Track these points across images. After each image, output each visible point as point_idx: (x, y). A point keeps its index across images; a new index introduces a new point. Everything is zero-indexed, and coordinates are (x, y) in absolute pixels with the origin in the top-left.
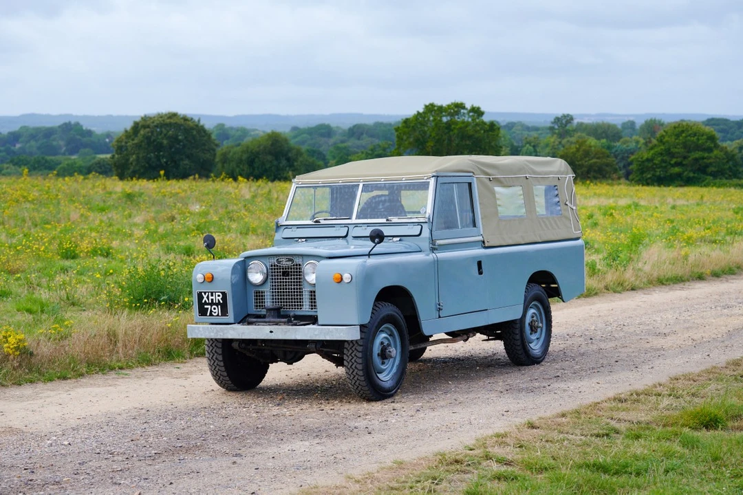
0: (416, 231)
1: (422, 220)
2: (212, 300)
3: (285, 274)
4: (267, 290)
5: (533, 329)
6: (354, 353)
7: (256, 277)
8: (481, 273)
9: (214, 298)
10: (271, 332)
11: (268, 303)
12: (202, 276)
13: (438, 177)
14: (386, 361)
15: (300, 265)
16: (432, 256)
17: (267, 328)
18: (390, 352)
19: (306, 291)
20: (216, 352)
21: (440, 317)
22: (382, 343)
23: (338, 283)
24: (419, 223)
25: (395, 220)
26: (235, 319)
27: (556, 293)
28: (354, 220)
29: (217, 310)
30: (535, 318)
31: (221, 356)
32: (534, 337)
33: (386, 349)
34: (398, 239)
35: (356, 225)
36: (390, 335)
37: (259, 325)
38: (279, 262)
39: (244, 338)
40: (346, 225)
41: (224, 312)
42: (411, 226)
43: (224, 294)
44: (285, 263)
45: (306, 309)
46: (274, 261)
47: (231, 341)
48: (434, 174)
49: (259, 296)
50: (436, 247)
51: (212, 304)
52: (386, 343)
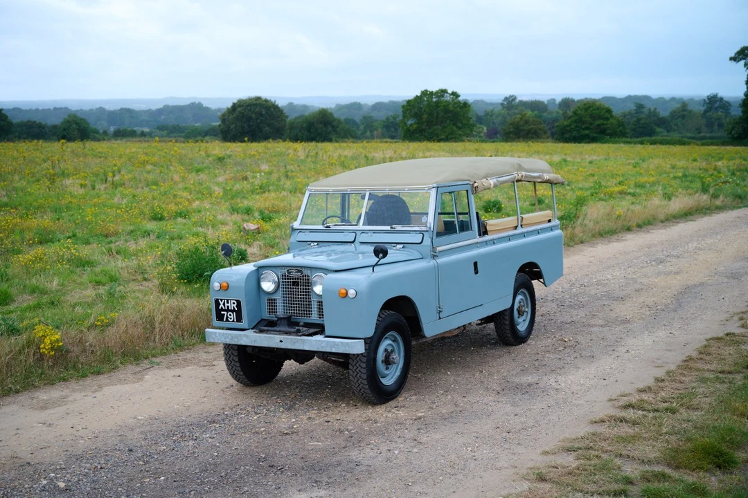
0: (418, 238)
1: (423, 229)
2: (228, 307)
3: (295, 284)
4: (279, 297)
5: (521, 313)
6: (358, 363)
7: (268, 286)
8: (476, 272)
9: (229, 305)
10: (281, 341)
11: (280, 311)
12: (218, 285)
13: (438, 187)
14: (390, 367)
15: (308, 276)
16: (432, 263)
17: (278, 337)
18: (393, 358)
19: (314, 301)
20: (232, 354)
21: (440, 318)
22: (386, 350)
23: (344, 297)
24: (421, 232)
25: (398, 228)
26: (249, 325)
27: (539, 276)
28: (361, 227)
29: (232, 316)
30: (522, 304)
31: (237, 358)
32: (521, 320)
33: (389, 355)
34: (401, 246)
35: (363, 232)
36: (394, 341)
37: (270, 334)
38: (289, 273)
39: (256, 345)
40: (354, 231)
41: (239, 319)
42: (413, 234)
43: (239, 303)
44: (295, 274)
45: (314, 318)
46: (285, 271)
47: (245, 347)
48: (435, 185)
49: (272, 302)
50: (437, 254)
51: (228, 310)
52: (390, 349)
